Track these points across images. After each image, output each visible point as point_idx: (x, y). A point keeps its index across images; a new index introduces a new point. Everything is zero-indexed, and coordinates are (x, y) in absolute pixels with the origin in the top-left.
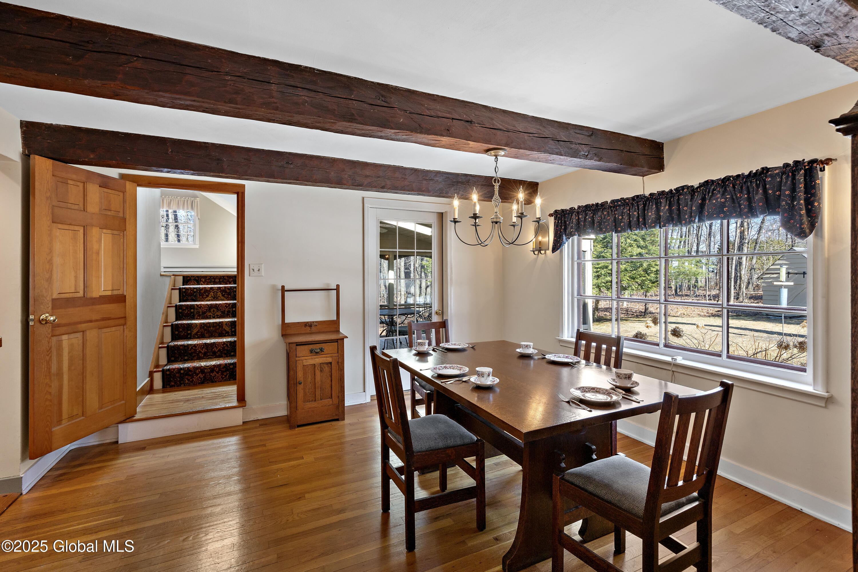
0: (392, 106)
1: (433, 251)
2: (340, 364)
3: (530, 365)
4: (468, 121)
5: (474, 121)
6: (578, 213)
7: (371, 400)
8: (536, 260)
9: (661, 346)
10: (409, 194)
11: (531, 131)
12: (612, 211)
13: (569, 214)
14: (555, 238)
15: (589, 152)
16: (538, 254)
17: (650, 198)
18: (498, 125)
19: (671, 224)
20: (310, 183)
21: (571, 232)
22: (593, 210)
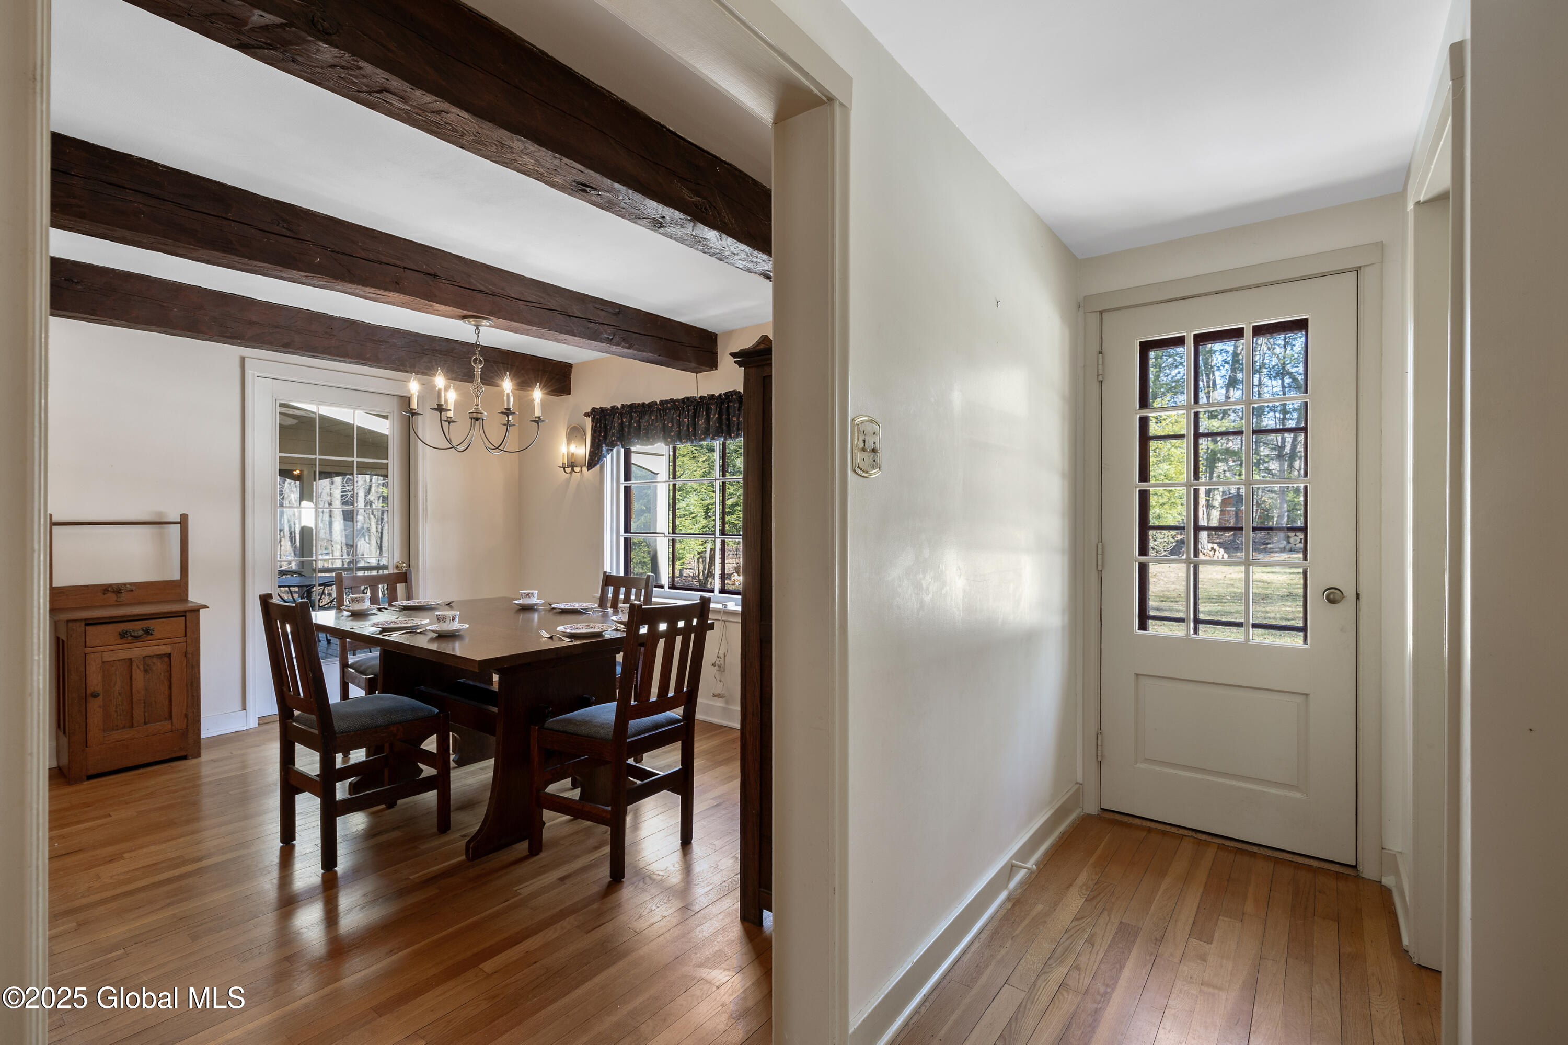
0: (302, 238)
1: (390, 461)
2: (189, 656)
3: (533, 620)
4: (429, 274)
5: (439, 274)
6: (622, 415)
7: (259, 724)
8: (569, 480)
9: (717, 591)
10: (340, 361)
11: (530, 299)
12: (660, 415)
13: (610, 415)
14: (592, 449)
15: (614, 336)
16: (571, 473)
17: (701, 401)
18: (478, 285)
19: (721, 437)
20: (123, 322)
21: (613, 441)
22: (639, 412)
